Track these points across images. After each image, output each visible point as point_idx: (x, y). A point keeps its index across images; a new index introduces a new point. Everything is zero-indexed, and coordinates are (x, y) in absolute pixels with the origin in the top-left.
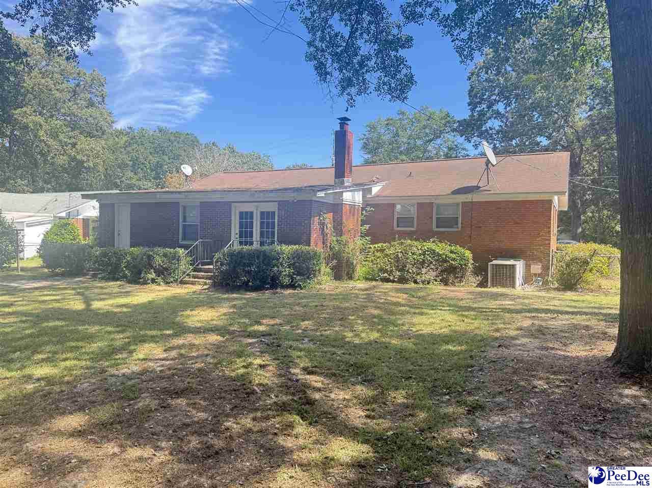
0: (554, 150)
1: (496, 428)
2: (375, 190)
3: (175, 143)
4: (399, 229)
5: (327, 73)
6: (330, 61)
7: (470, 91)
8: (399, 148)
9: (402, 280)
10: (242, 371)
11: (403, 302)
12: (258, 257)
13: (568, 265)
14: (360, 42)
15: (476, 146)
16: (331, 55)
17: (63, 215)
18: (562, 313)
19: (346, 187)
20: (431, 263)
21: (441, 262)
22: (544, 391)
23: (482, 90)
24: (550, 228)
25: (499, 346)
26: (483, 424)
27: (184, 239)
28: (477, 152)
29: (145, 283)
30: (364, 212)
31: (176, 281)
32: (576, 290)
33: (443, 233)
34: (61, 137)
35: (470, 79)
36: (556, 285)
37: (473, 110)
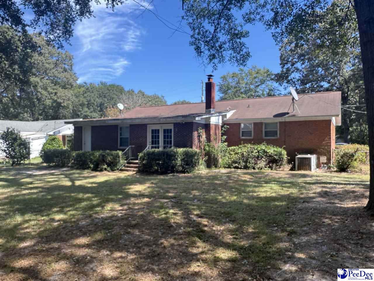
0: (331, 90)
1: (303, 243)
2: (229, 115)
3: (111, 91)
4: (243, 138)
5: (201, 52)
6: (203, 45)
7: (281, 57)
8: (240, 90)
9: (246, 167)
10: (164, 216)
11: (248, 180)
12: (164, 155)
13: (342, 157)
14: (219, 35)
15: (285, 89)
16: (203, 42)
17: (52, 133)
18: (339, 184)
19: (212, 114)
20: (263, 157)
21: (269, 156)
22: (329, 224)
23: (288, 56)
24: (330, 136)
25: (303, 202)
26: (296, 241)
27: (121, 146)
28: (286, 92)
29: (101, 170)
30: (223, 128)
31: (118, 169)
32: (347, 172)
33: (269, 140)
34: (49, 89)
35: (280, 50)
36: (336, 169)
37: (282, 67)
